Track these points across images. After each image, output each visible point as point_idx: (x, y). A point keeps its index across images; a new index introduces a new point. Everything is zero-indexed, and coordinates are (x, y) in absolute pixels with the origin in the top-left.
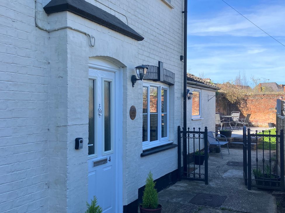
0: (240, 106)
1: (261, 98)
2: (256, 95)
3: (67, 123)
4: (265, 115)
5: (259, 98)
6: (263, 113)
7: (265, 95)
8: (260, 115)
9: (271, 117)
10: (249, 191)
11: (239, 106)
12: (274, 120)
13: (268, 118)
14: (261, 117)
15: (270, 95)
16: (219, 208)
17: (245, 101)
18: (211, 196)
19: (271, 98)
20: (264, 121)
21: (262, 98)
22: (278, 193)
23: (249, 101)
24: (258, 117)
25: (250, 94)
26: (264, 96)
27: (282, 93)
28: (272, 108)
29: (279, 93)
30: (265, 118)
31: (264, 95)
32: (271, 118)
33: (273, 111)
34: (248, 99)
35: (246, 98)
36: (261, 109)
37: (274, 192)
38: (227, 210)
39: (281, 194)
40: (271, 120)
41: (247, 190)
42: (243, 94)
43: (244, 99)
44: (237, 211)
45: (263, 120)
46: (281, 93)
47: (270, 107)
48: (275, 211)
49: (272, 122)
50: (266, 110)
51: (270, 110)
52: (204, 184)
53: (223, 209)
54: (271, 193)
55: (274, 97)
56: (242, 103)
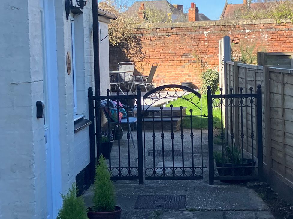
0: (128, 51)
1: (167, 34)
2: (157, 29)
3: (31, 78)
4: (175, 69)
5: (164, 34)
6: (170, 64)
7: (174, 29)
8: (167, 67)
9: (186, 71)
10: (211, 186)
11: (126, 51)
12: (191, 77)
13: (180, 72)
14: (168, 72)
15: (184, 28)
16: (184, 210)
17: (138, 40)
18: (162, 198)
19: (186, 33)
20: (173, 79)
21: (170, 34)
22: (256, 184)
23: (146, 41)
24: (162, 72)
25: (146, 26)
26: (172, 31)
27: (205, 25)
28: (188, 53)
29: (200, 25)
30: (176, 74)
31: (172, 28)
32: (186, 74)
33: (190, 59)
34: (143, 35)
35: (139, 35)
36: (168, 57)
37: (249, 184)
38: (198, 210)
39: (260, 184)
40: (187, 77)
41: (208, 185)
42: (134, 26)
43: (135, 38)
44: (213, 210)
45: (171, 77)
46: (204, 23)
47: (184, 52)
48: (263, 204)
49: (188, 81)
50: (176, 57)
51: (183, 57)
52: (137, 184)
53: (191, 210)
54: (245, 185)
55: (191, 33)
56: (132, 45)
